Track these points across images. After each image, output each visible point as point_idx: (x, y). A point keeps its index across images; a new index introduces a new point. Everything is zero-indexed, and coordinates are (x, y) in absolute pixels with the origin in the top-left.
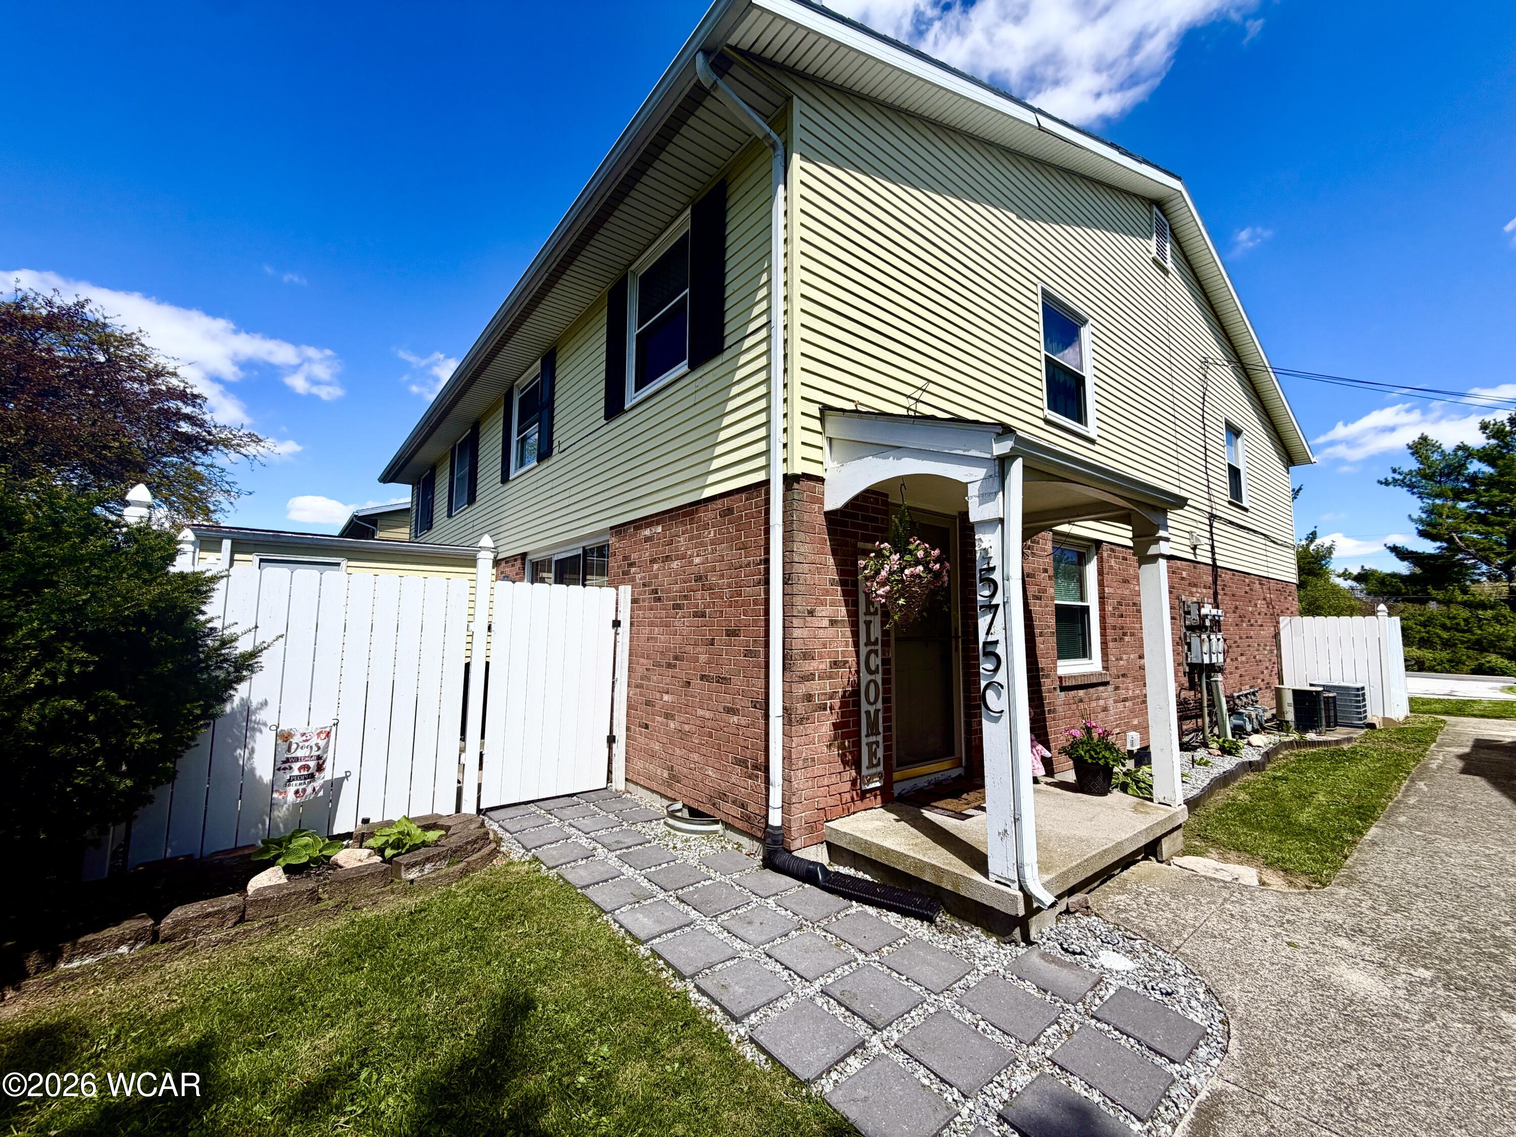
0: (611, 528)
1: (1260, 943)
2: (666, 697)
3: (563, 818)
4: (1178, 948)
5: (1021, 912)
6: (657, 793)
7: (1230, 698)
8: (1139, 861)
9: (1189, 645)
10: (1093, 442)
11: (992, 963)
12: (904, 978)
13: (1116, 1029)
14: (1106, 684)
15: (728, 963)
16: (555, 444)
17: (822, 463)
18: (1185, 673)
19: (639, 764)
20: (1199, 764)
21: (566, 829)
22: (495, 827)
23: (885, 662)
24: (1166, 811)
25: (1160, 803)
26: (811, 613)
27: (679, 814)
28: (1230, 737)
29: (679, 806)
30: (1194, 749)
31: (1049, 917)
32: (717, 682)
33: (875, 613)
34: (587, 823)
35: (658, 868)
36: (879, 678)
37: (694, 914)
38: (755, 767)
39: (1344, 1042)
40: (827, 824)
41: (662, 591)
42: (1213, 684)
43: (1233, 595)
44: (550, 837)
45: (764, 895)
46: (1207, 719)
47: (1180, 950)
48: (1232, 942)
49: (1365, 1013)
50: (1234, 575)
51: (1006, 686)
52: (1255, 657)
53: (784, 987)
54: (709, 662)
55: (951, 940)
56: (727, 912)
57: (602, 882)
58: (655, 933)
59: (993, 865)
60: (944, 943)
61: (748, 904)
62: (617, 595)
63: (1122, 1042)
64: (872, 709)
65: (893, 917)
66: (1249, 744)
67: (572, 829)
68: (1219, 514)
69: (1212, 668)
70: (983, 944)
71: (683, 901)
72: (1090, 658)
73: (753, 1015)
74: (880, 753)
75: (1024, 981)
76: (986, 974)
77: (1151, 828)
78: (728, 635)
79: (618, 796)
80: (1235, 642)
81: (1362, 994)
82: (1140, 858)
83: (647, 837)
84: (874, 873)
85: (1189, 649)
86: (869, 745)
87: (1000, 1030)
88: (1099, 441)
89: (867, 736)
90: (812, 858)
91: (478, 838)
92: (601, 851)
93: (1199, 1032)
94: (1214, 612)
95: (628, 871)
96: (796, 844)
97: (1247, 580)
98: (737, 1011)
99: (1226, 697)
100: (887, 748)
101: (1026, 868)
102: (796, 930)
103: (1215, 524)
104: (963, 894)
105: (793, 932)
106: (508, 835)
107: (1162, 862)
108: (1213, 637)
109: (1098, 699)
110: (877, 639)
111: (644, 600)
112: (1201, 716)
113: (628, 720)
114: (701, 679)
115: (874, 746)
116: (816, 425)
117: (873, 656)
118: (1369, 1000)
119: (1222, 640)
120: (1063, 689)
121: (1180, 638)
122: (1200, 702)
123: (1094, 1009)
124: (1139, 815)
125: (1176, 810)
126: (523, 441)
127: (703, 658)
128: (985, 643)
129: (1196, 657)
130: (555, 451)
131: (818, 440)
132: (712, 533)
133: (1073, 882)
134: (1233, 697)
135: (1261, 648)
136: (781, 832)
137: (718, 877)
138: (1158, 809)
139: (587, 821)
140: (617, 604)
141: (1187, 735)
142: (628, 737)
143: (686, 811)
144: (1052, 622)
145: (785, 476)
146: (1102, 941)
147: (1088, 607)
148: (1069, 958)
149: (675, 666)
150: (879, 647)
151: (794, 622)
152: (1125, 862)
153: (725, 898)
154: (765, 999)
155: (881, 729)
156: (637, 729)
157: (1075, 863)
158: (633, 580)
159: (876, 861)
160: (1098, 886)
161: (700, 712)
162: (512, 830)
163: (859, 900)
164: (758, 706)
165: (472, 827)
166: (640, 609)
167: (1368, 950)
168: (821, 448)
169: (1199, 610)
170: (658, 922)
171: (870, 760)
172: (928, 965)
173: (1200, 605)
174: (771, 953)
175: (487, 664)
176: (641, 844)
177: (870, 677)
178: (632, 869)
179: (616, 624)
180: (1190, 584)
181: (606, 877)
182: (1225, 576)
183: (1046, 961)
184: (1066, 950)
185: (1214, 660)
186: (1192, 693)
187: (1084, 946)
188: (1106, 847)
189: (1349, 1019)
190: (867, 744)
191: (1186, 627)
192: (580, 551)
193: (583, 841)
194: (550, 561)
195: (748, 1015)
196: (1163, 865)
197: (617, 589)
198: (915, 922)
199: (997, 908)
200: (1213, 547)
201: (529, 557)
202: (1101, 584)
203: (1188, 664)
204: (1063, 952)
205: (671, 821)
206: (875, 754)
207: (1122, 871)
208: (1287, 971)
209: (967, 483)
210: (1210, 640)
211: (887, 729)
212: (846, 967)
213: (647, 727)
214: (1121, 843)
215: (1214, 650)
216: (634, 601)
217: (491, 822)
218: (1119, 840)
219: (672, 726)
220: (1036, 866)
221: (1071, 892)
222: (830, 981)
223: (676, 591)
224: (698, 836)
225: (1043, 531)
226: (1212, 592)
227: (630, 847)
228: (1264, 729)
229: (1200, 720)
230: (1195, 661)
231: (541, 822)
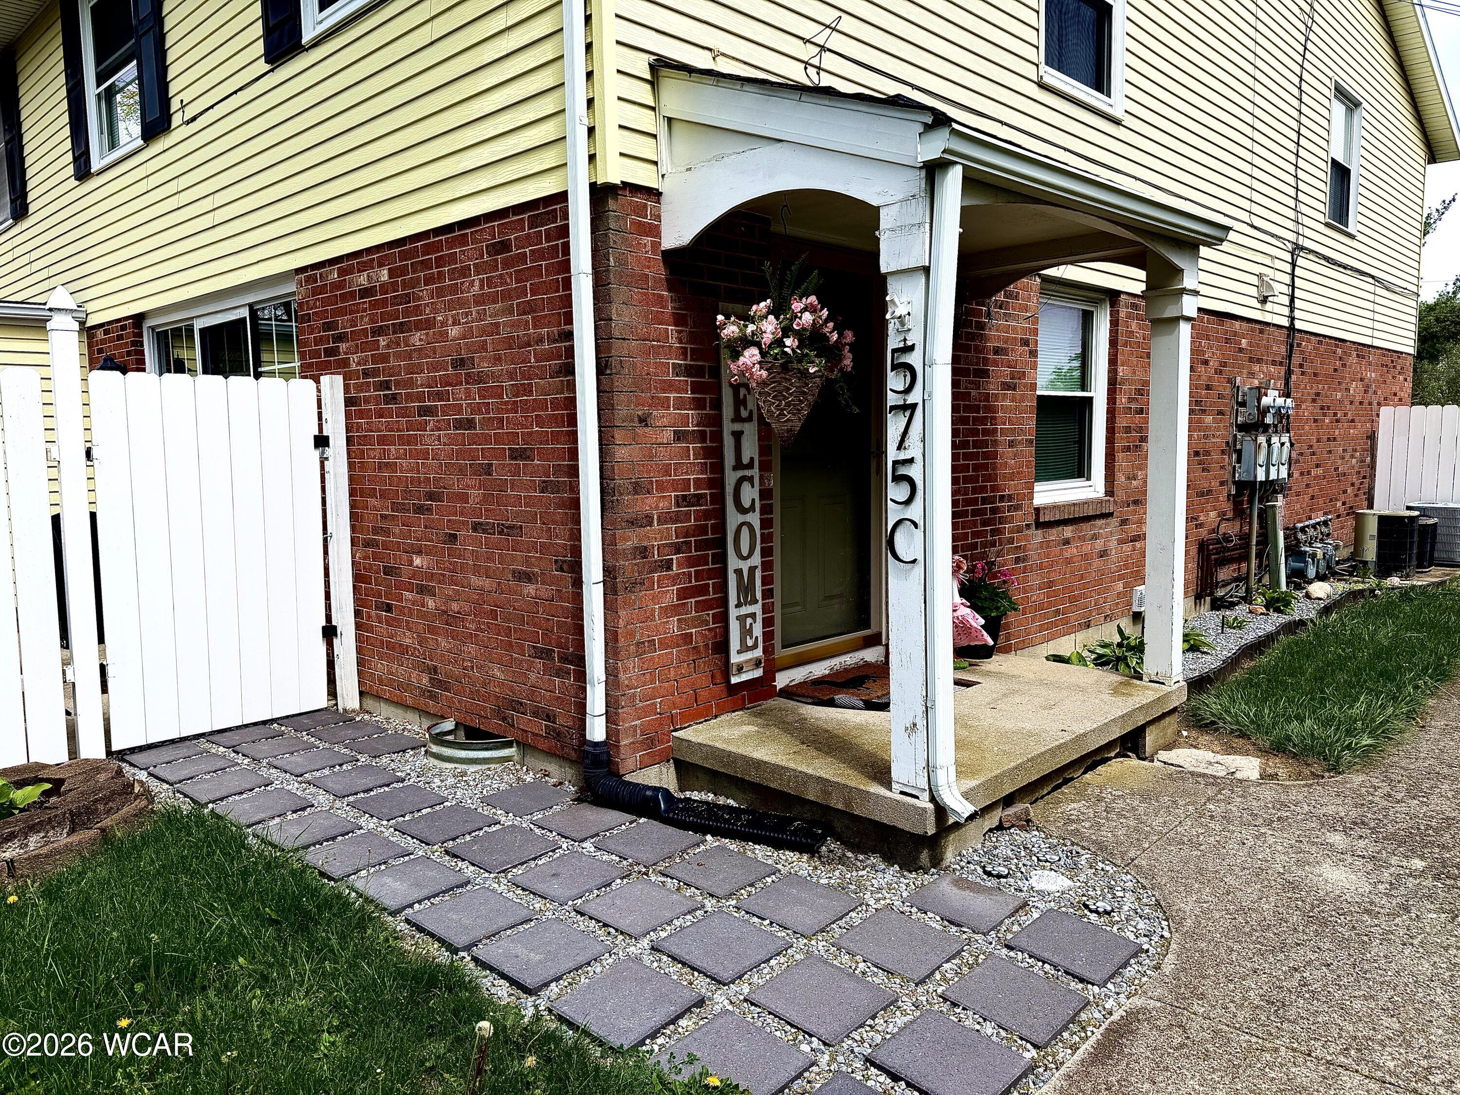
0: (299, 271)
1: (1236, 847)
2: (417, 561)
3: (258, 756)
4: (1133, 860)
5: (931, 831)
6: (414, 709)
7: (1291, 532)
8: (1110, 759)
9: (1239, 453)
10: (1117, 122)
11: (888, 896)
12: (767, 922)
13: (1031, 957)
14: (1110, 515)
15: (521, 928)
16: (175, 105)
17: (655, 163)
18: (1229, 495)
19: (380, 667)
20: (1231, 627)
21: (264, 772)
22: (143, 776)
23: (765, 494)
24: (1156, 690)
25: (1150, 681)
26: (643, 420)
27: (450, 738)
28: (1284, 588)
29: (448, 725)
30: (1231, 606)
31: (974, 836)
32: (500, 533)
33: (749, 419)
34: (297, 760)
35: (416, 815)
36: (755, 519)
37: (469, 871)
38: (564, 659)
39: (1298, 945)
40: (674, 734)
41: (398, 384)
42: (1270, 512)
43: (1315, 375)
44: (236, 785)
45: (578, 836)
46: (1254, 562)
47: (1136, 862)
48: (1202, 848)
49: (1333, 913)
50: (1320, 342)
51: (921, 524)
52: (1336, 469)
53: (600, 948)
54: (485, 499)
55: (837, 873)
56: (522, 864)
57: (327, 840)
58: (410, 899)
59: (896, 773)
60: (828, 876)
61: (553, 851)
62: (319, 391)
63: (1036, 970)
64: (745, 566)
65: (760, 852)
66: (1308, 596)
67: (273, 771)
68: (1308, 244)
69: (1271, 488)
70: (880, 875)
71: (455, 856)
72: (1089, 479)
73: (553, 984)
74: (758, 630)
75: (925, 913)
76: (876, 910)
77: (1129, 715)
78: (512, 458)
79: (347, 718)
80: (1311, 447)
81: (1337, 892)
82: (1113, 754)
83: (399, 774)
84: (741, 796)
85: (1239, 460)
86: (741, 619)
87: (884, 970)
88: (1128, 121)
89: (738, 606)
90: (654, 783)
91: (113, 793)
92: (322, 799)
93: (1132, 949)
94: (1280, 401)
95: (368, 823)
96: (630, 763)
97: (1339, 351)
98: (530, 981)
99: (1286, 529)
100: (768, 622)
101: (939, 772)
102: (622, 878)
103: (1300, 262)
104: (857, 812)
105: (619, 881)
106: (165, 786)
107: (1144, 759)
108: (1275, 439)
109: (1095, 537)
110: (752, 459)
111: (367, 400)
112: (1246, 558)
113: (356, 600)
114: (475, 529)
115: (749, 621)
116: (644, 94)
117: (746, 487)
118: (1344, 897)
119: (1288, 444)
120: (1039, 525)
121: (1227, 443)
122: (1245, 538)
123: (1009, 936)
124: (1119, 699)
125: (1169, 689)
126: (109, 96)
127: (475, 494)
128: (895, 463)
129: (1248, 471)
130: (176, 120)
131: (646, 121)
132: (477, 283)
133: (1008, 789)
134: (1295, 528)
135: (1347, 457)
136: (605, 749)
137: (508, 820)
138: (1148, 688)
139: (297, 758)
140: (319, 406)
141: (1223, 586)
142: (358, 626)
143: (461, 733)
144: (1030, 423)
145: (594, 187)
146: (1039, 860)
147: (1091, 399)
148: (991, 883)
149: (429, 510)
150: (755, 472)
151: (616, 436)
152: (1089, 762)
153: (519, 847)
154: (571, 965)
155: (759, 595)
156: (373, 613)
157: (1013, 764)
158: (345, 363)
159: (742, 780)
160: (1048, 793)
161: (475, 581)
162: (172, 779)
163: (717, 833)
164: (565, 567)
165: (102, 777)
166: (361, 414)
167: (1362, 843)
168: (654, 136)
169: (1259, 400)
170: (417, 885)
171: (743, 641)
172: (801, 904)
173: (1260, 392)
174: (586, 909)
175: (93, 516)
176: (388, 785)
177: (741, 518)
178: (375, 820)
179: (321, 441)
180: (1251, 360)
181: (334, 833)
182: (1308, 346)
183: (959, 888)
184: (989, 874)
185: (1273, 476)
186: (1237, 524)
187: (1013, 867)
188: (1062, 741)
189: (1310, 920)
190: (738, 618)
191: (1237, 425)
192: (245, 313)
193: (294, 786)
194: (190, 330)
195: (547, 985)
196: (1145, 763)
197: (318, 382)
198: (792, 854)
199: (900, 827)
200: (1292, 301)
201: (149, 323)
202: (1113, 361)
203: (1234, 482)
204: (985, 877)
205: (435, 749)
206: (750, 632)
207: (1085, 773)
208: (1258, 875)
209: (879, 207)
210: (1269, 445)
211: (768, 594)
212: (689, 917)
213: (389, 608)
214: (1085, 735)
215: (1274, 460)
216: (349, 402)
217: (133, 770)
218: (1082, 732)
219: (431, 604)
220: (953, 770)
221: (1008, 801)
222: (663, 934)
223: (422, 386)
224: (479, 767)
225: (1023, 277)
226: (1283, 370)
227: (371, 790)
228: (1334, 574)
229: (1244, 565)
230: (1245, 478)
231: (220, 764)
